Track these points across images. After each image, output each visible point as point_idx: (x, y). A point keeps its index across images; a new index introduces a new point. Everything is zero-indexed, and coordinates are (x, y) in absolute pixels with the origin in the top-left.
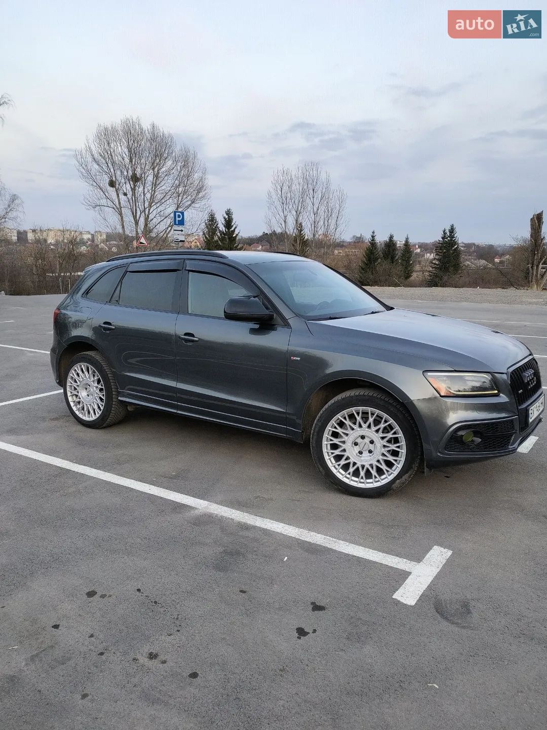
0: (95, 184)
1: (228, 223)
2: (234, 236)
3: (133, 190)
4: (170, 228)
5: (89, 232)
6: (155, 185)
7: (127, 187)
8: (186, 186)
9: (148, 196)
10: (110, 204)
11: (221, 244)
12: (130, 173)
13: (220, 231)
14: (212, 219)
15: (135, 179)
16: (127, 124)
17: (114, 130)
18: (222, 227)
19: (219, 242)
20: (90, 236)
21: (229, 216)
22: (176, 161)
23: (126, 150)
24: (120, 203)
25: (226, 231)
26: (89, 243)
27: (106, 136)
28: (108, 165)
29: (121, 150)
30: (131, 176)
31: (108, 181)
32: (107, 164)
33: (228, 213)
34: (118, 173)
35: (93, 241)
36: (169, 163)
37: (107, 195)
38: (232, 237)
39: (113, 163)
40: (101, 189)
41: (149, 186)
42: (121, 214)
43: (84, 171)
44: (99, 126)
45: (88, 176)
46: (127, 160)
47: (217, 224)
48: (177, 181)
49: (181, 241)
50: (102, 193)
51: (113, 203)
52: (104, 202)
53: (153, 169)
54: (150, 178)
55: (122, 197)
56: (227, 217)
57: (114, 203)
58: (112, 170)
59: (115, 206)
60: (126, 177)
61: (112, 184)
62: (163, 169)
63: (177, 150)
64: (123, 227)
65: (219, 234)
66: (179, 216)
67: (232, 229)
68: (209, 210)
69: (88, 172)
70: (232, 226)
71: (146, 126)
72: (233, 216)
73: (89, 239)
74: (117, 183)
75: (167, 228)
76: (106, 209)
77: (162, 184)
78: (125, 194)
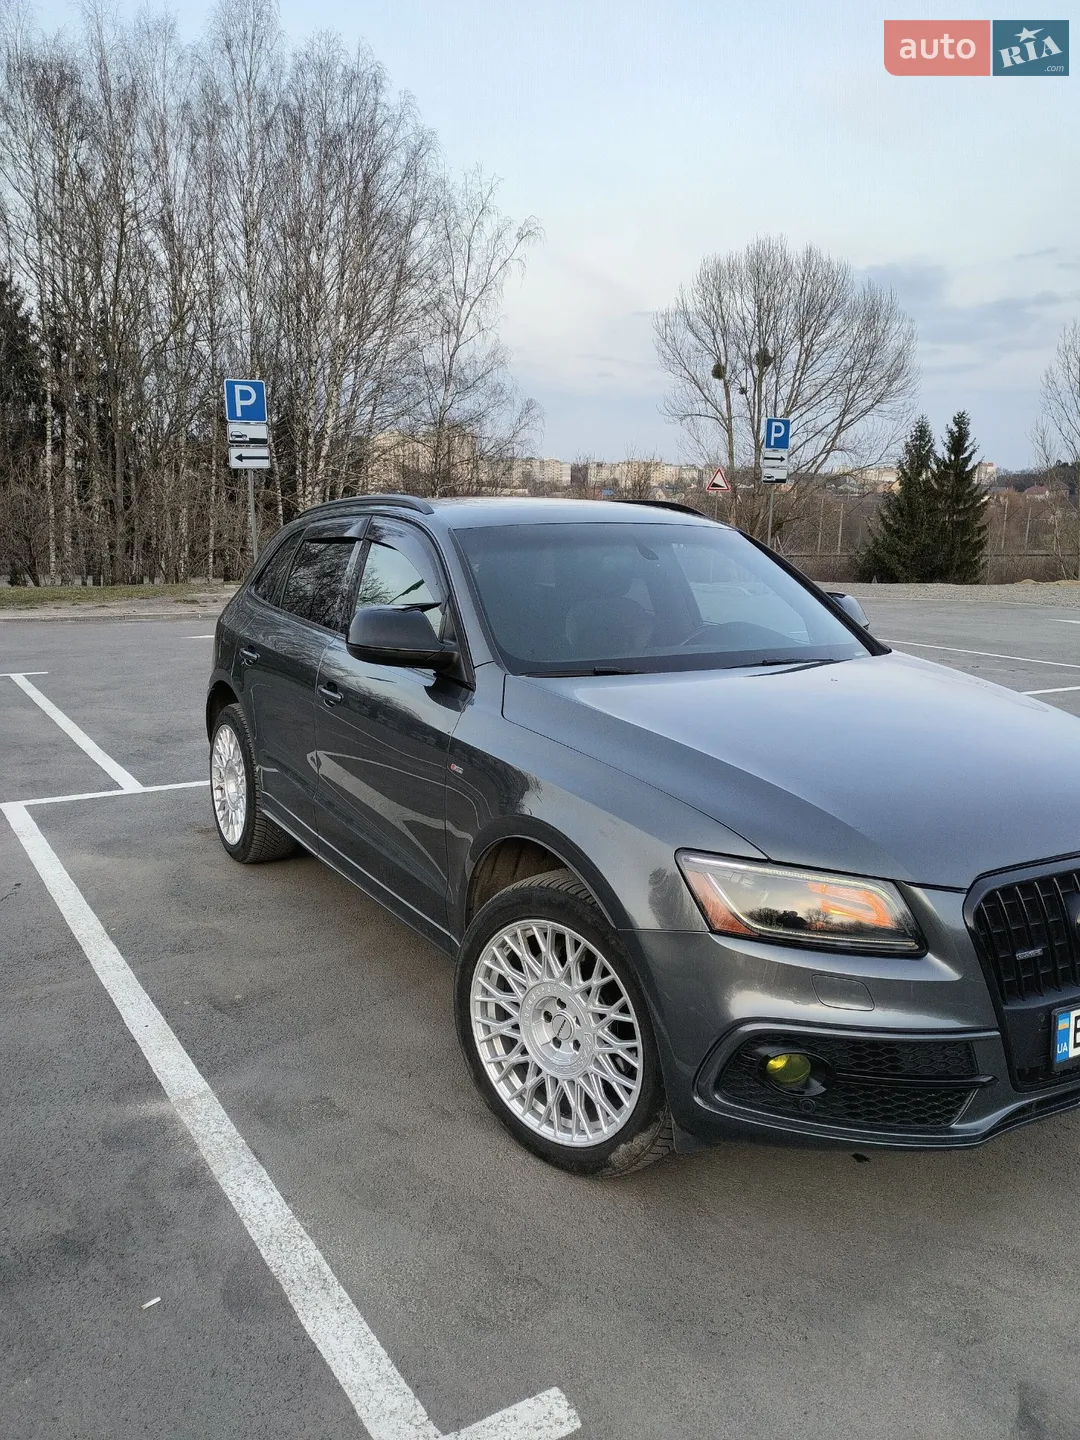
0: (687, 375)
1: (958, 442)
2: (967, 469)
3: (758, 382)
4: (824, 456)
5: (694, 467)
6: (802, 368)
7: (746, 379)
8: (867, 369)
9: (785, 391)
10: (711, 411)
11: (936, 487)
12: (755, 349)
13: (937, 460)
14: (922, 433)
15: (764, 360)
16: (758, 254)
17: (733, 268)
18: (941, 451)
19: (933, 482)
20: (695, 474)
21: (960, 428)
22: (848, 319)
23: (751, 305)
24: (729, 408)
25: (950, 459)
26: (693, 486)
27: (717, 281)
28: (715, 338)
29: (742, 306)
30: (757, 355)
31: (713, 364)
32: (714, 334)
33: (961, 421)
34: (733, 349)
35: (700, 482)
36: (836, 323)
37: (707, 395)
38: (963, 472)
39: (725, 332)
40: (696, 382)
41: (788, 374)
42: (729, 430)
43: (668, 351)
44: (705, 262)
45: (676, 359)
46: (750, 324)
47: (932, 446)
48: (848, 360)
49: (778, 481)
50: (698, 391)
51: (717, 409)
52: (700, 406)
53: (801, 339)
54: (793, 356)
55: (735, 396)
56: (955, 429)
57: (719, 408)
58: (721, 346)
59: (720, 413)
60: (747, 359)
61: (718, 372)
62: (823, 337)
63: (855, 294)
64: (731, 455)
65: (934, 467)
66: (778, 430)
67: (966, 455)
68: (915, 417)
69: (677, 352)
70: (966, 449)
71: (796, 251)
72: (970, 428)
73: (694, 479)
74: (728, 368)
75: (818, 456)
76: (702, 421)
77: (819, 365)
78: (743, 391)
